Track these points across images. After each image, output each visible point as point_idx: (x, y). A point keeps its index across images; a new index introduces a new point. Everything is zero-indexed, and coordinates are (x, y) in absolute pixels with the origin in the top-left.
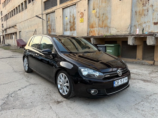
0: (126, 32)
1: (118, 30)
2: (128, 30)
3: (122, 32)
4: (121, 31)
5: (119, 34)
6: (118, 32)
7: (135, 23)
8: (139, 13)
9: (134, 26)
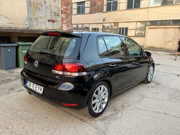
0: (23, 25)
1: (11, 21)
2: (26, 24)
3: (19, 25)
4: (16, 23)
5: (12, 26)
6: (12, 24)
7: (31, 15)
8: (34, 5)
9: (30, 20)
